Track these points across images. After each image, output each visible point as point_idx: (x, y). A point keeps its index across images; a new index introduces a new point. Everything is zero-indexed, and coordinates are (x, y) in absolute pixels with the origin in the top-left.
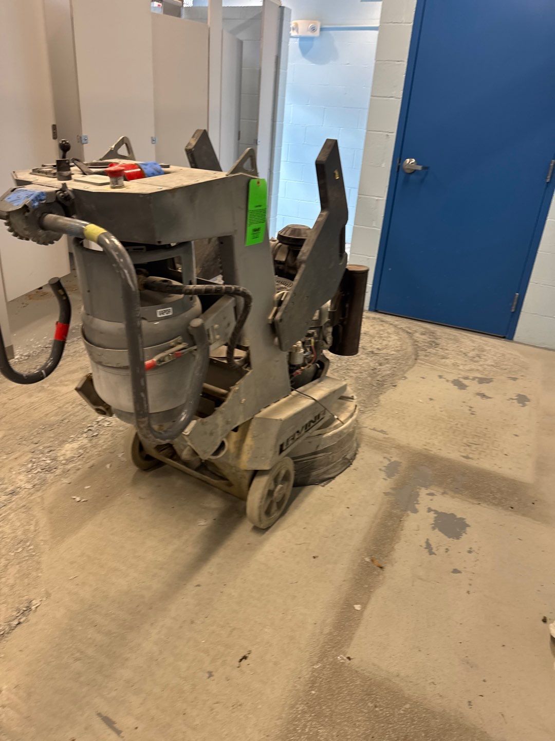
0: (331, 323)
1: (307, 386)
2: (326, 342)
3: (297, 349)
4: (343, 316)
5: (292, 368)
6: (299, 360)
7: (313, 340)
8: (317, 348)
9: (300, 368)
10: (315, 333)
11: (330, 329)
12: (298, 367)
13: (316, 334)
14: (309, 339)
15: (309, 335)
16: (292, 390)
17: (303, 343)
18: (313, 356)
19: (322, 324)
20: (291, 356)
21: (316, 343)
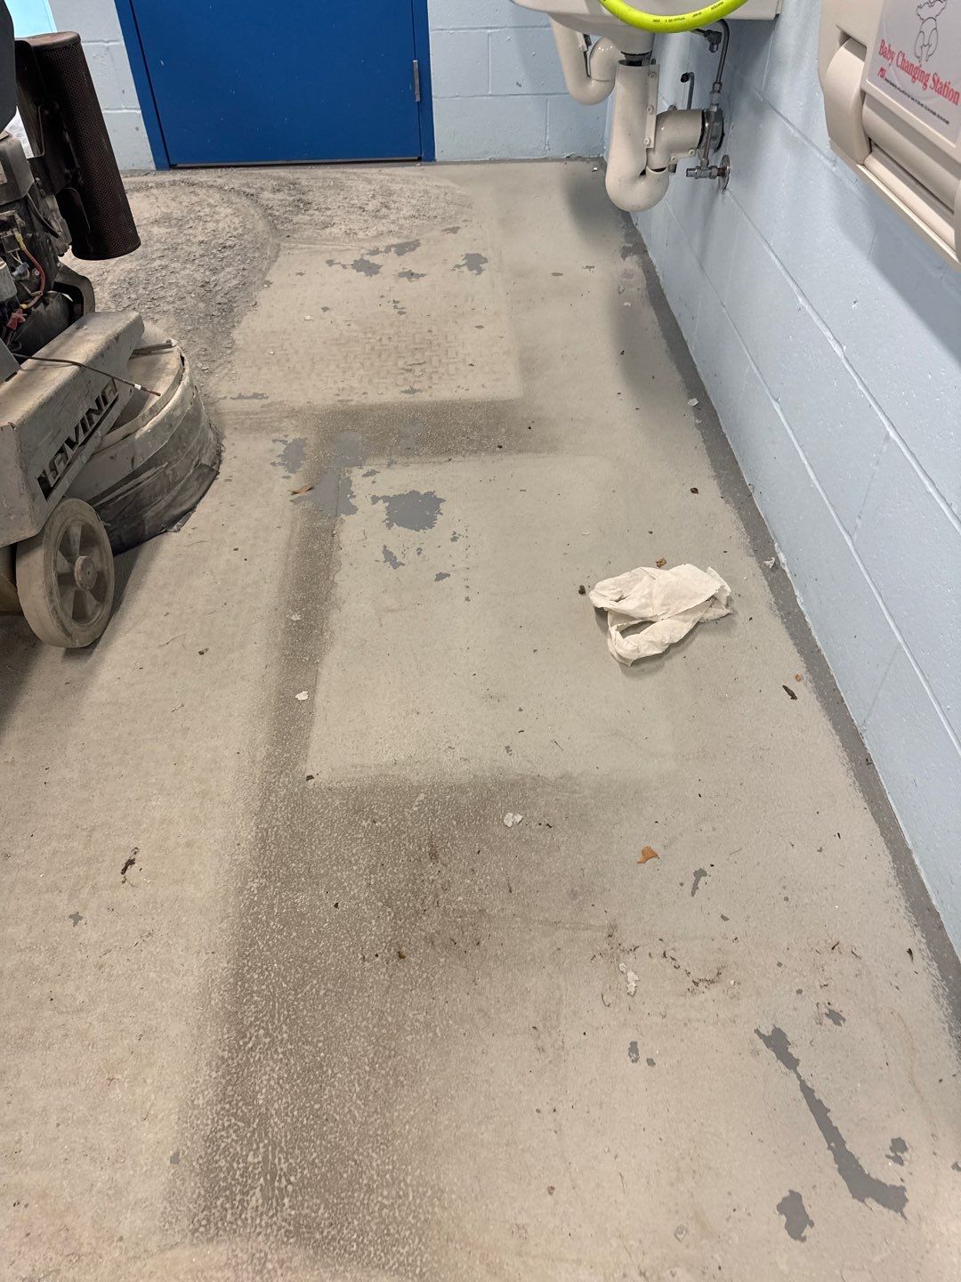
0: (48, 186)
1: (54, 343)
2: (56, 235)
4: (70, 165)
7: (18, 236)
8: (40, 254)
9: (18, 307)
10: (17, 216)
11: (52, 203)
13: (19, 220)
14: (9, 233)
15: (5, 226)
16: (21, 361)
18: (37, 273)
19: (25, 192)
21: (29, 242)
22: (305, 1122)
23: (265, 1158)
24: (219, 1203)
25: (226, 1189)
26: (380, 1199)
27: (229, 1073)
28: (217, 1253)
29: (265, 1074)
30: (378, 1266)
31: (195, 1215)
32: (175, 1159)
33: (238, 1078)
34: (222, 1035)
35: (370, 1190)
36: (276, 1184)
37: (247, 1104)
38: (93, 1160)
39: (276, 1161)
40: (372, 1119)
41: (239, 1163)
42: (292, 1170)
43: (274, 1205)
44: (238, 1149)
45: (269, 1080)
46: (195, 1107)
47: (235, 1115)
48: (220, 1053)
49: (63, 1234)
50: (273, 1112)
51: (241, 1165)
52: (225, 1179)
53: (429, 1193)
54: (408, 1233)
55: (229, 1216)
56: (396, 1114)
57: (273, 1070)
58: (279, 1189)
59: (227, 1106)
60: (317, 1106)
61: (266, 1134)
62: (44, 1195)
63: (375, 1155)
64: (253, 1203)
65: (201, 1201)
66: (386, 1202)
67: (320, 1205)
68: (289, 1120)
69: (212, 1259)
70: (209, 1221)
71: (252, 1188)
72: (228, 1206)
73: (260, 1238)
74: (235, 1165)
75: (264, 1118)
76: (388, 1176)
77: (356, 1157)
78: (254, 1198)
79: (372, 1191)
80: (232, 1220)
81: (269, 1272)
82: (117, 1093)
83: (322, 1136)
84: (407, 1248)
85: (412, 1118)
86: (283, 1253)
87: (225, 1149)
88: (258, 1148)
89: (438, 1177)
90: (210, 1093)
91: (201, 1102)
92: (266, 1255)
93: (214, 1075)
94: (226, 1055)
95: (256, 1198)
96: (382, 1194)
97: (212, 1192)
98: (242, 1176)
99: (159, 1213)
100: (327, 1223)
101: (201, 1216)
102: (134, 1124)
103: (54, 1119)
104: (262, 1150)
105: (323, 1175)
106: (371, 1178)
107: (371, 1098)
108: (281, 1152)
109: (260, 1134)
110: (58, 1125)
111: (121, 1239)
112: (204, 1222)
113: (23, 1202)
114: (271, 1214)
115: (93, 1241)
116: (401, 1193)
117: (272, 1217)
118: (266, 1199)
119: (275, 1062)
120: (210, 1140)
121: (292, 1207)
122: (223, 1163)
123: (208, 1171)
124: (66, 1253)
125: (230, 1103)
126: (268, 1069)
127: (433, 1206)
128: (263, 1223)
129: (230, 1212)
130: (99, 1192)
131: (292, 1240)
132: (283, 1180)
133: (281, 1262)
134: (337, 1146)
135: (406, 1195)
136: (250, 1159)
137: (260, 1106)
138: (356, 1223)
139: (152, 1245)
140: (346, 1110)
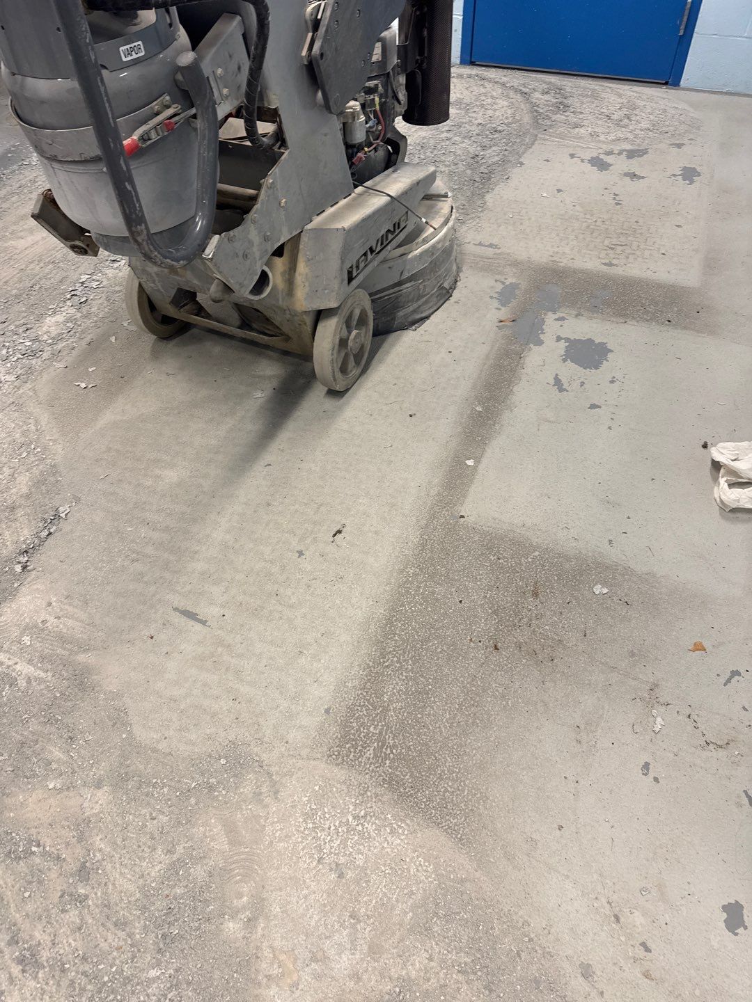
0: (402, 67)
1: (377, 179)
2: (399, 102)
3: (354, 116)
4: (421, 53)
5: (351, 149)
6: (359, 136)
7: (377, 99)
8: (385, 116)
9: (363, 149)
10: (380, 85)
11: (402, 79)
12: (360, 147)
13: (380, 88)
14: (372, 97)
15: (370, 91)
16: (356, 186)
17: (363, 106)
18: (380, 128)
19: (389, 69)
20: (346, 129)
21: (381, 105)
22: (410, 722)
23: (380, 733)
24: (347, 746)
25: (353, 740)
26: (446, 785)
27: (370, 675)
28: (340, 773)
29: (392, 684)
30: (435, 822)
31: (332, 747)
32: (327, 711)
33: (375, 680)
34: (372, 651)
35: (441, 778)
36: (384, 750)
37: (377, 697)
38: (281, 693)
39: (387, 737)
40: (453, 738)
41: (364, 729)
42: (394, 746)
43: (380, 761)
44: (366, 721)
45: (393, 689)
46: (345, 686)
47: (368, 700)
48: (368, 662)
49: (256, 726)
50: (392, 708)
51: (365, 731)
52: (354, 735)
53: (479, 795)
54: (459, 812)
55: (351, 756)
56: (469, 741)
57: (397, 684)
58: (385, 753)
59: (365, 694)
60: (419, 716)
61: (385, 719)
62: (250, 701)
63: (448, 759)
64: (368, 755)
65: (337, 741)
66: (449, 789)
67: (407, 773)
68: (400, 717)
69: (336, 775)
70: (339, 753)
71: (369, 746)
72: (352, 750)
73: (367, 776)
74: (362, 729)
75: (385, 710)
76: (454, 775)
77: (437, 755)
78: (369, 752)
79: (442, 779)
80: (353, 759)
81: (368, 797)
82: (302, 661)
83: (419, 734)
84: (456, 821)
85: (479, 748)
86: (379, 790)
87: (358, 718)
88: (378, 725)
89: (487, 789)
90: (356, 682)
91: (350, 685)
92: (368, 787)
93: (361, 673)
94: (371, 664)
95: (370, 753)
96: (447, 784)
97: (345, 738)
98: (364, 737)
99: (311, 737)
100: (410, 785)
101: (335, 749)
102: (309, 682)
103: (264, 662)
104: (380, 727)
105: (414, 757)
106: (443, 771)
107: (455, 725)
108: (391, 732)
109: (380, 718)
110: (266, 666)
111: (287, 742)
112: (336, 753)
113: (238, 701)
114: (377, 765)
115: (272, 737)
116: (460, 788)
117: (377, 767)
118: (376, 756)
119: (400, 680)
120: (350, 709)
121: (390, 767)
122: (355, 725)
123: (345, 725)
124: (255, 737)
125: (367, 692)
126: (394, 682)
127: (479, 803)
128: (371, 769)
129: (352, 754)
130: (280, 712)
131: (386, 785)
132: (389, 749)
133: (377, 795)
134: (426, 744)
135: (463, 791)
136: (371, 729)
137: (385, 702)
138: (427, 792)
139: (305, 752)
140: (437, 725)
